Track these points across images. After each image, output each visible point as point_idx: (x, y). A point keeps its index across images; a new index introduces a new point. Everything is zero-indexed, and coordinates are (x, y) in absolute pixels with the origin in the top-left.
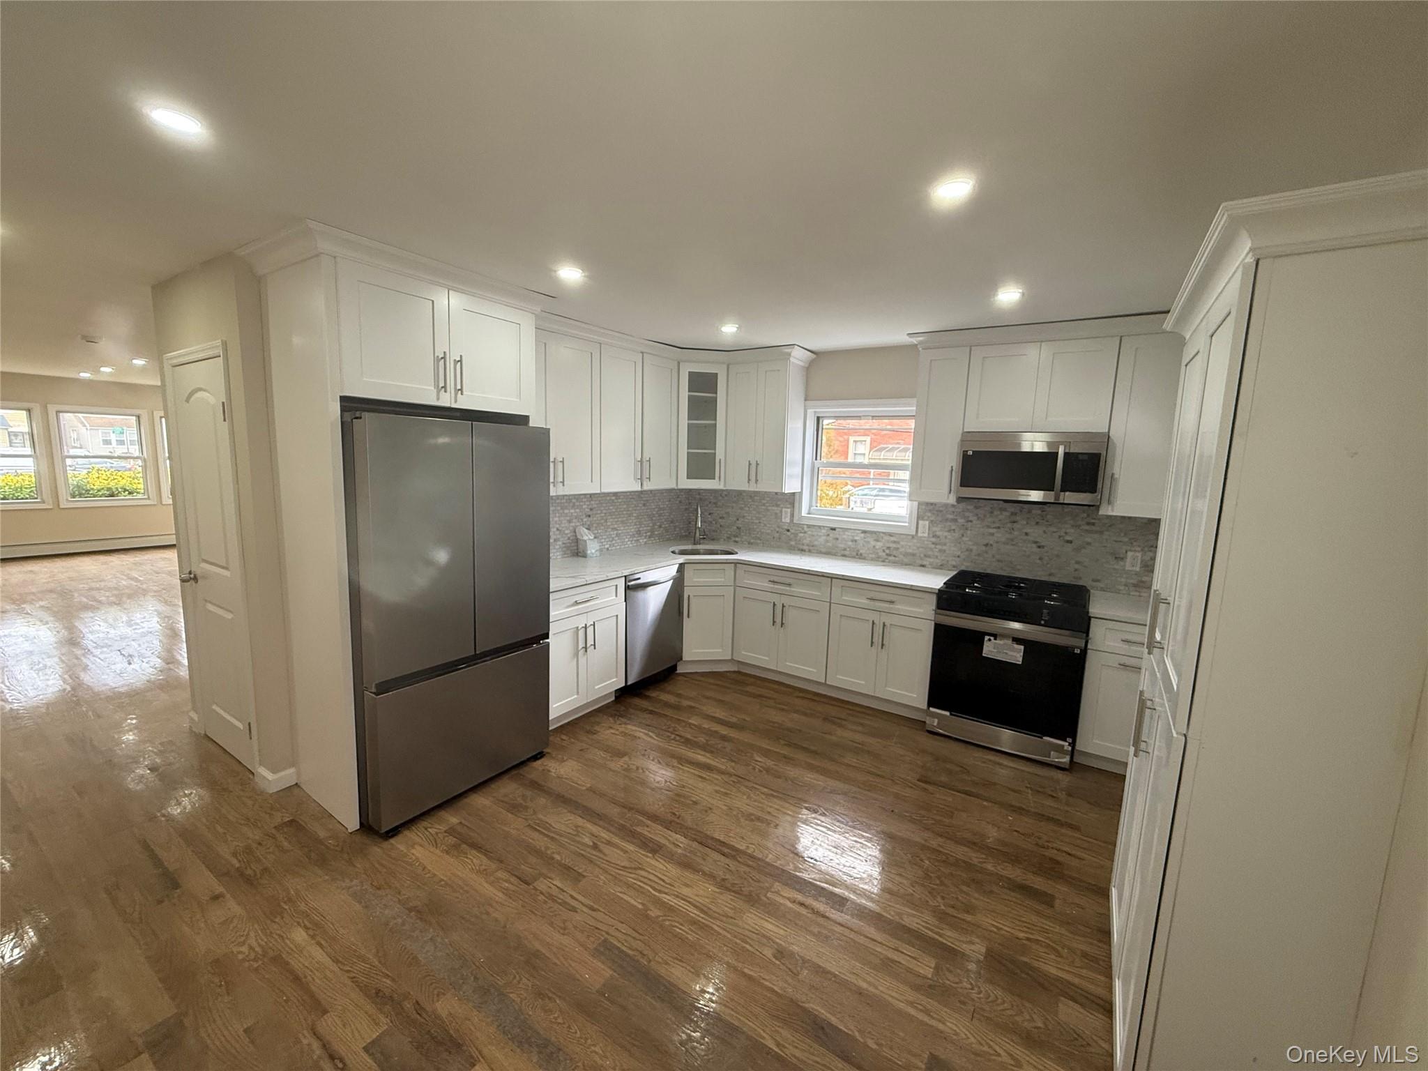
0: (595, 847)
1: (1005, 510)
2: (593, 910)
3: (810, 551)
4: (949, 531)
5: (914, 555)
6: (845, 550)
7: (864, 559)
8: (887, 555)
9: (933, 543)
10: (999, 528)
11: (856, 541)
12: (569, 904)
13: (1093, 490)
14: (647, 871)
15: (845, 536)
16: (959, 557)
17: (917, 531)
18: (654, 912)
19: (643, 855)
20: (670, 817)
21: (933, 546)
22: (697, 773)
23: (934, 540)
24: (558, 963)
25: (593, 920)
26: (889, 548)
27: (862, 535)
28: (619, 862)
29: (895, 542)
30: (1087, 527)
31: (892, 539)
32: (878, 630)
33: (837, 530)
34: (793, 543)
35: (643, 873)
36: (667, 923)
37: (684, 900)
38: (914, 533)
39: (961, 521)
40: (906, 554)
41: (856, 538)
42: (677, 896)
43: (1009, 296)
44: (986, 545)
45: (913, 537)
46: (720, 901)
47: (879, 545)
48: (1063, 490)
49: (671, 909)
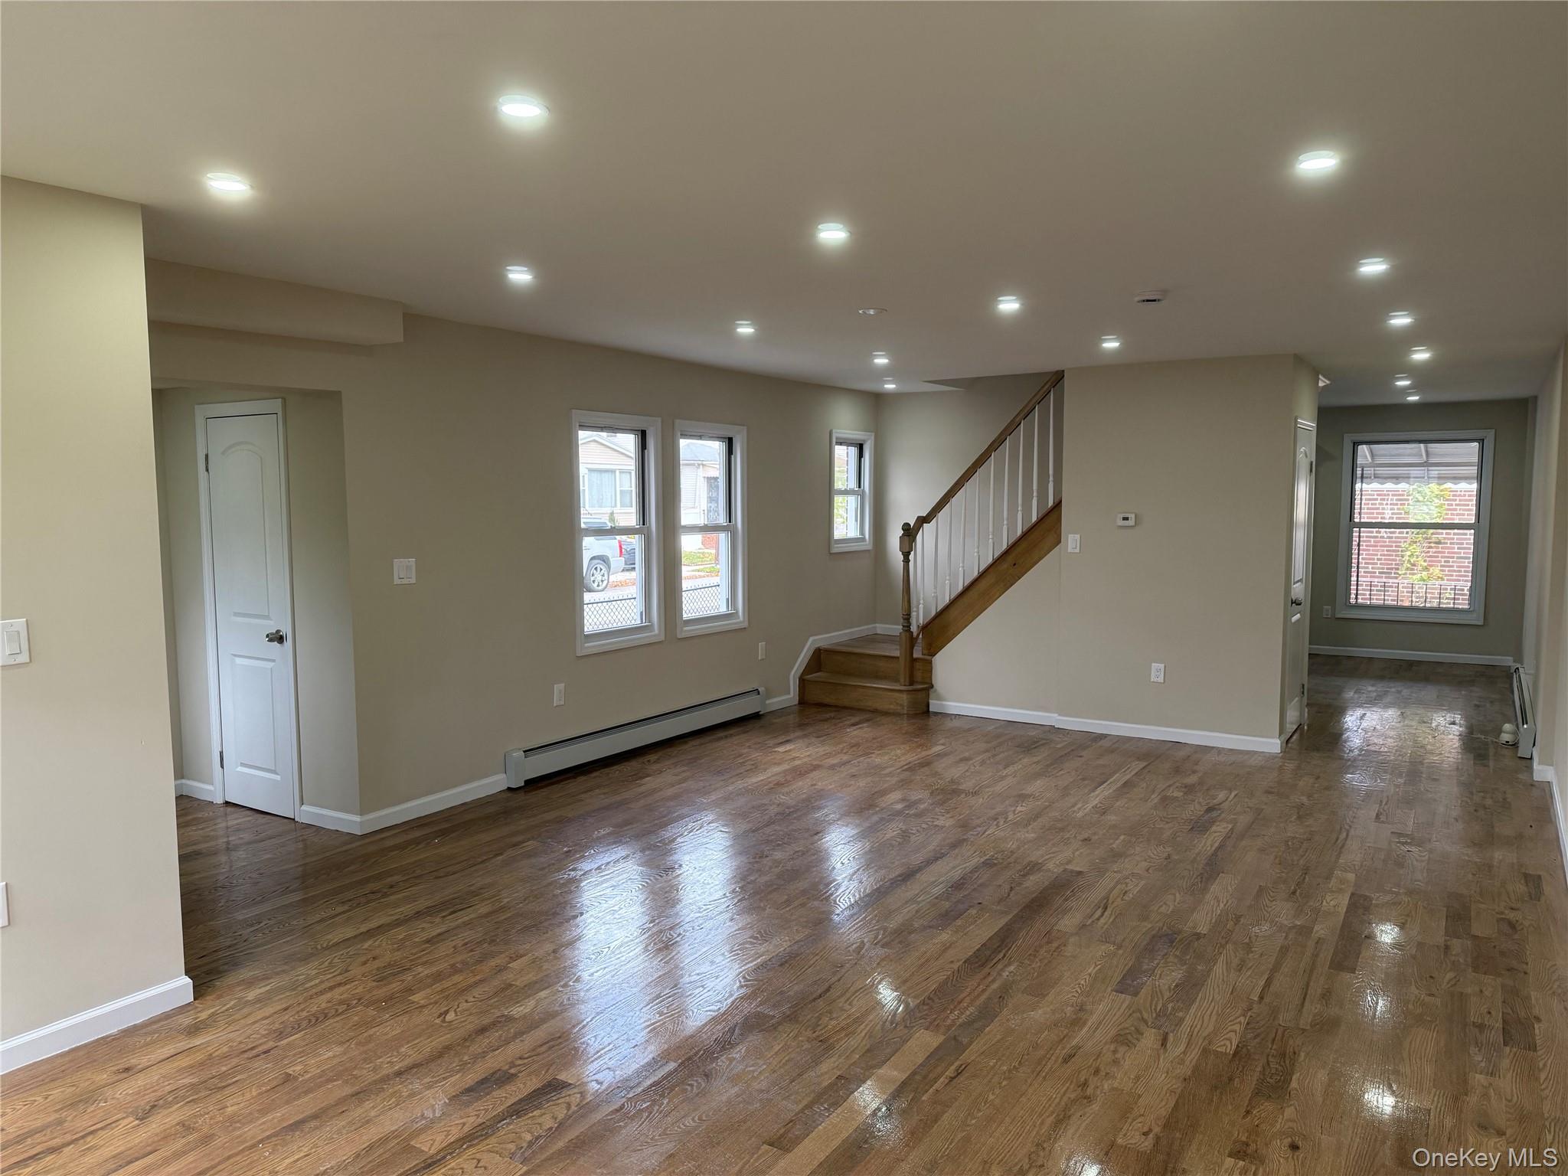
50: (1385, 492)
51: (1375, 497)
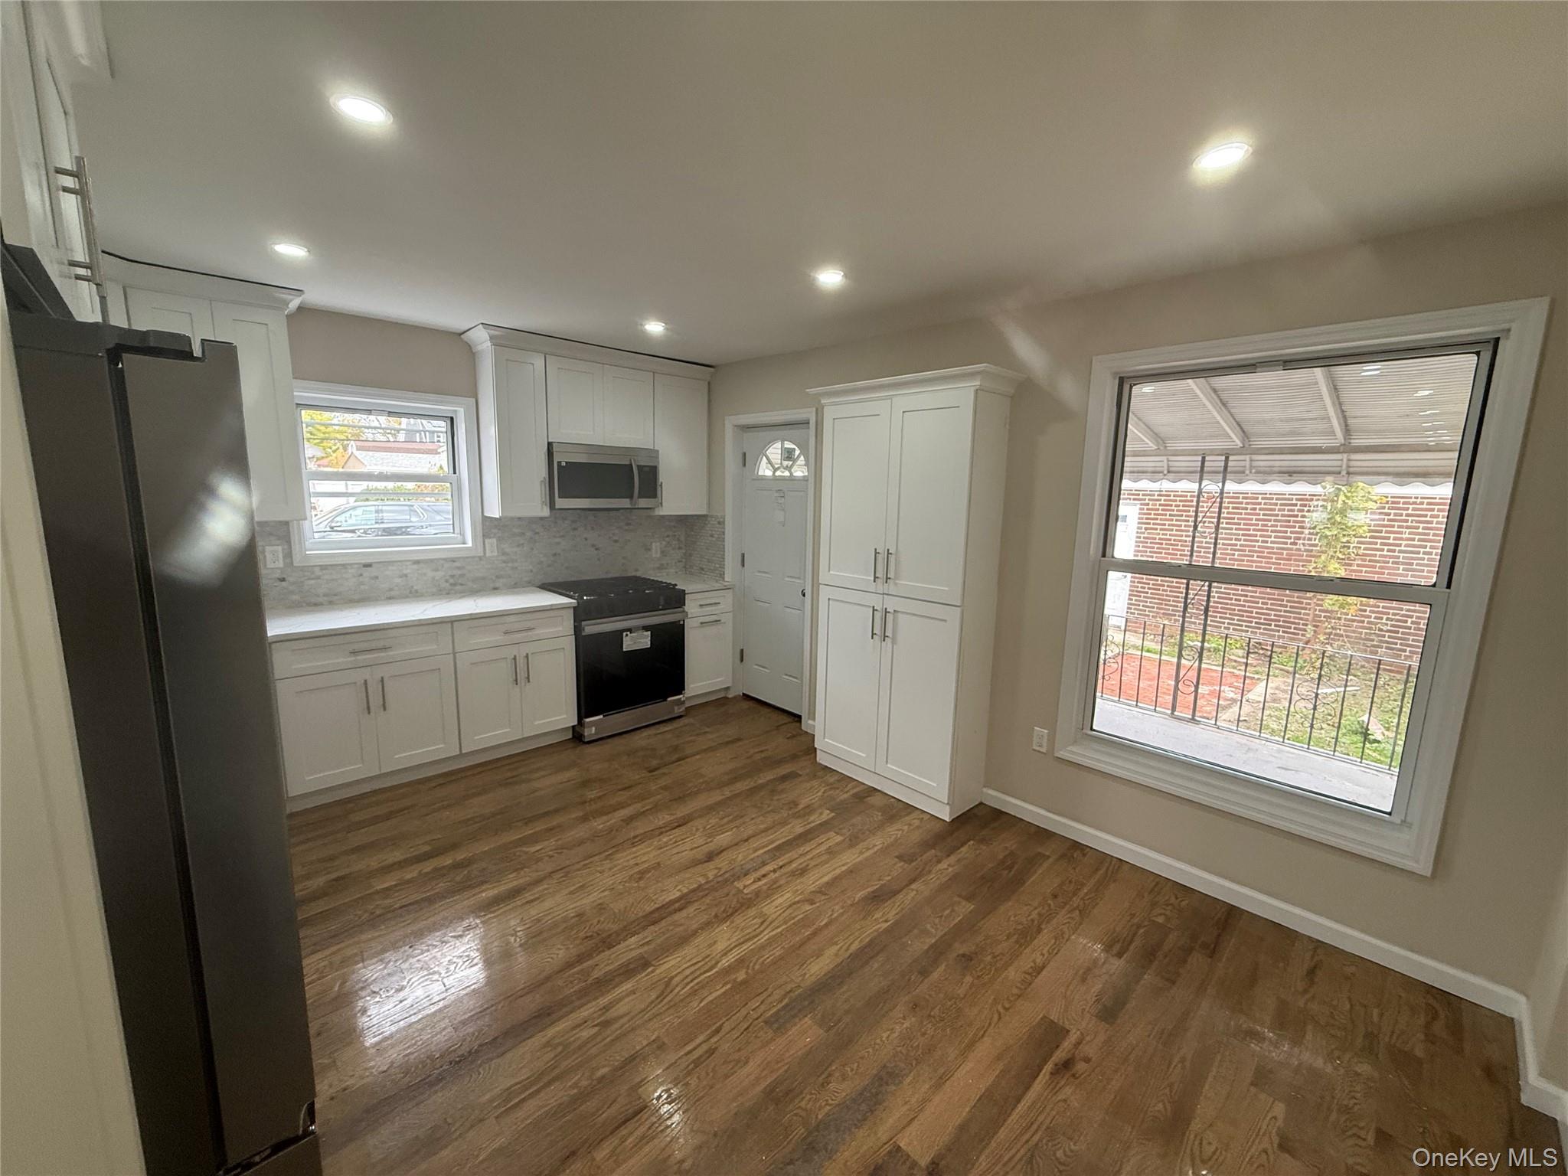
0: (606, 1024)
1: (564, 519)
2: (718, 1031)
3: (331, 603)
4: (518, 546)
5: (483, 578)
6: (391, 590)
7: (422, 595)
8: (451, 584)
9: (504, 562)
10: (563, 536)
11: (406, 576)
12: (701, 1056)
13: (655, 496)
14: (676, 975)
15: (387, 573)
16: (531, 571)
17: (485, 553)
18: (741, 976)
19: (646, 975)
20: (590, 943)
21: (504, 565)
22: (519, 903)
23: (504, 558)
24: (786, 1067)
25: (733, 1032)
26: (452, 576)
27: (415, 567)
28: (649, 1000)
29: (459, 568)
30: (627, 528)
31: (456, 564)
32: (521, 662)
33: (374, 565)
34: (296, 597)
35: (677, 979)
36: (757, 967)
37: (731, 950)
38: (482, 554)
39: (529, 534)
40: (475, 580)
41: (405, 572)
42: (726, 954)
43: (655, 328)
44: (555, 555)
45: (480, 558)
46: (743, 924)
47: (439, 574)
48: (640, 496)
49: (741, 962)
50: (1307, 497)
51: (1294, 502)
